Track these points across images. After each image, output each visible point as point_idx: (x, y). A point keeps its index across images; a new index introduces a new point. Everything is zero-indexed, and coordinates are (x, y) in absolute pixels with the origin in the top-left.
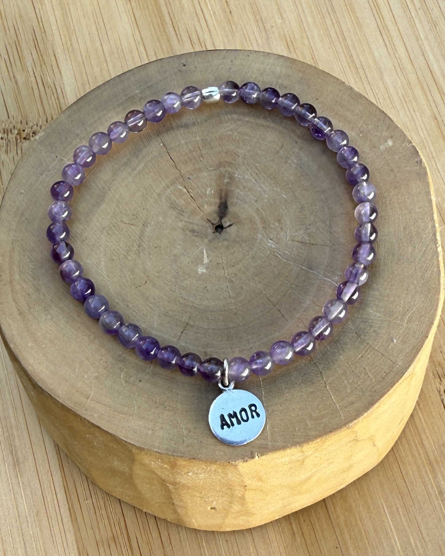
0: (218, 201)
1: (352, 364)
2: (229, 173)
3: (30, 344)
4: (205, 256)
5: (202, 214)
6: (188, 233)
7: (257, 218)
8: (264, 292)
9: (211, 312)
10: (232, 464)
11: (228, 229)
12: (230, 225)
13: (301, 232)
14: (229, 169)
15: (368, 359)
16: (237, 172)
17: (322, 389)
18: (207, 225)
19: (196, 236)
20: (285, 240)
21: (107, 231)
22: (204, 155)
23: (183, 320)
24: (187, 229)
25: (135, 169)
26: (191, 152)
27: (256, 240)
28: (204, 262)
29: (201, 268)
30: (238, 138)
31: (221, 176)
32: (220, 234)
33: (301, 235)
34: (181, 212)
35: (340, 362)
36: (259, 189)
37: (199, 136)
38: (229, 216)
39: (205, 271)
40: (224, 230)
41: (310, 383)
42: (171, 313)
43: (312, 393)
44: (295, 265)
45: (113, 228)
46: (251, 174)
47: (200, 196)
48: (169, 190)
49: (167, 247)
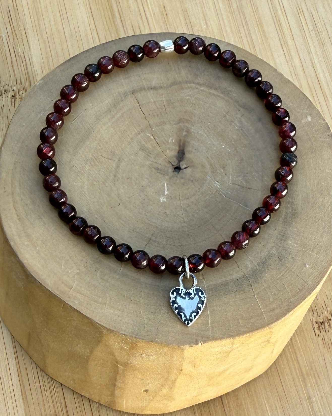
0: (177, 148)
1: (274, 280)
2: (187, 128)
3: (26, 243)
4: (166, 189)
5: (165, 156)
6: (154, 170)
7: (207, 164)
8: (210, 221)
9: (169, 231)
10: (181, 347)
11: (184, 170)
12: (186, 168)
13: (240, 178)
14: (187, 125)
15: (287, 277)
16: (193, 128)
17: (252, 297)
18: (169, 165)
19: (160, 173)
20: (228, 183)
21: (90, 163)
22: (168, 112)
23: (147, 236)
24: (152, 167)
25: (113, 117)
26: (158, 108)
27: (206, 180)
28: (165, 194)
29: (163, 198)
30: (194, 102)
31: (181, 130)
32: (178, 173)
33: (240, 180)
34: (148, 154)
35: (266, 279)
36: (209, 143)
37: (165, 97)
38: (185, 160)
39: (165, 200)
40: (181, 171)
41: (242, 292)
42: (138, 230)
43: (243, 299)
44: (235, 203)
45: (95, 160)
46: (204, 130)
47: (164, 143)
48: (139, 136)
49: (137, 179)
